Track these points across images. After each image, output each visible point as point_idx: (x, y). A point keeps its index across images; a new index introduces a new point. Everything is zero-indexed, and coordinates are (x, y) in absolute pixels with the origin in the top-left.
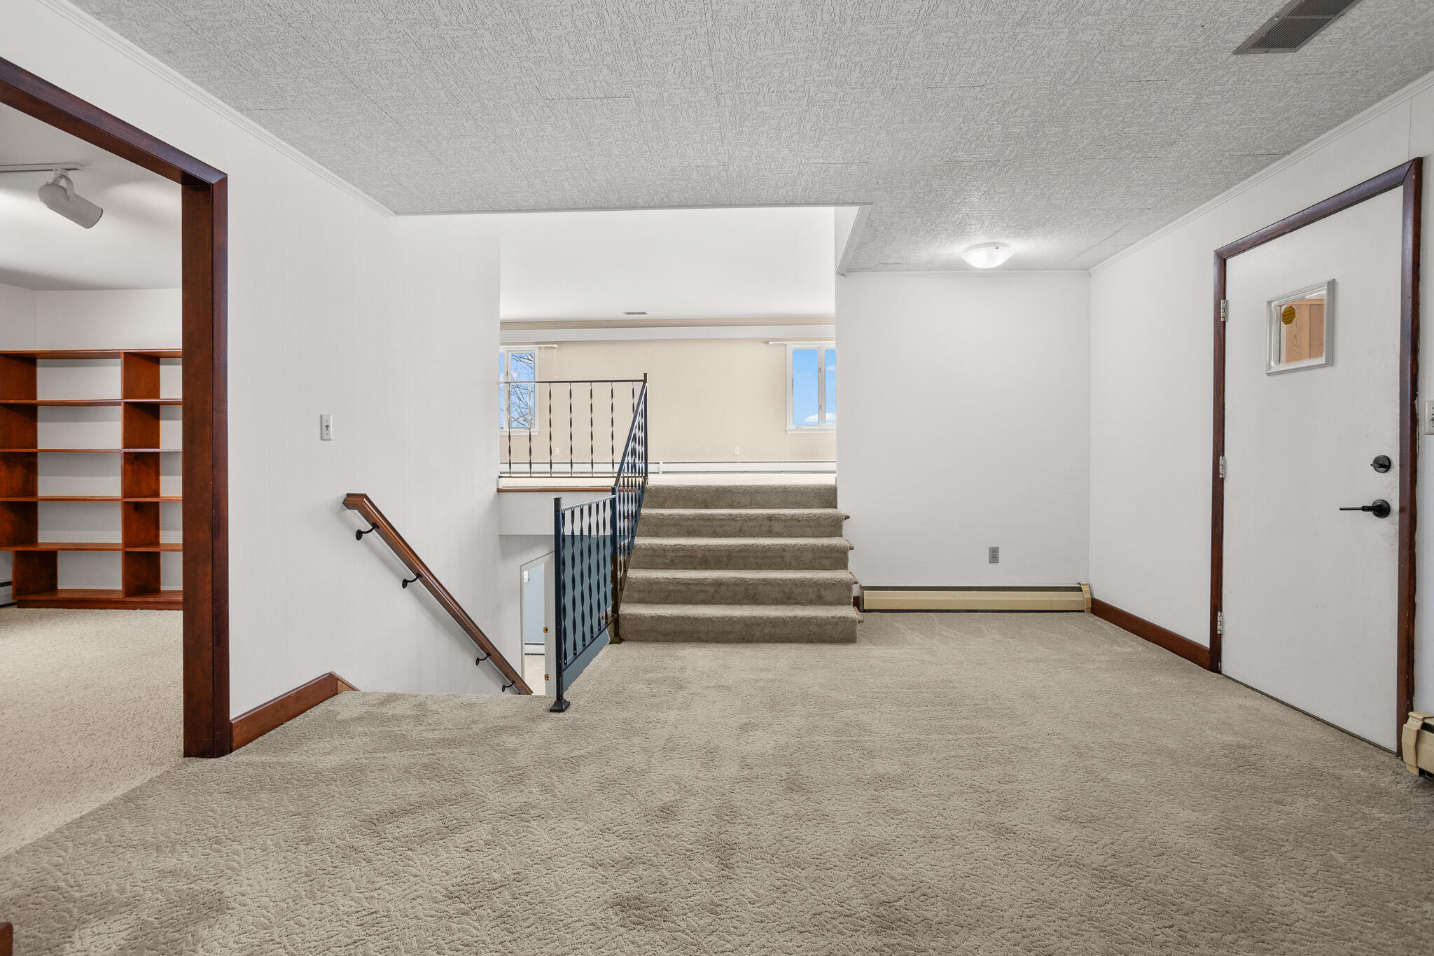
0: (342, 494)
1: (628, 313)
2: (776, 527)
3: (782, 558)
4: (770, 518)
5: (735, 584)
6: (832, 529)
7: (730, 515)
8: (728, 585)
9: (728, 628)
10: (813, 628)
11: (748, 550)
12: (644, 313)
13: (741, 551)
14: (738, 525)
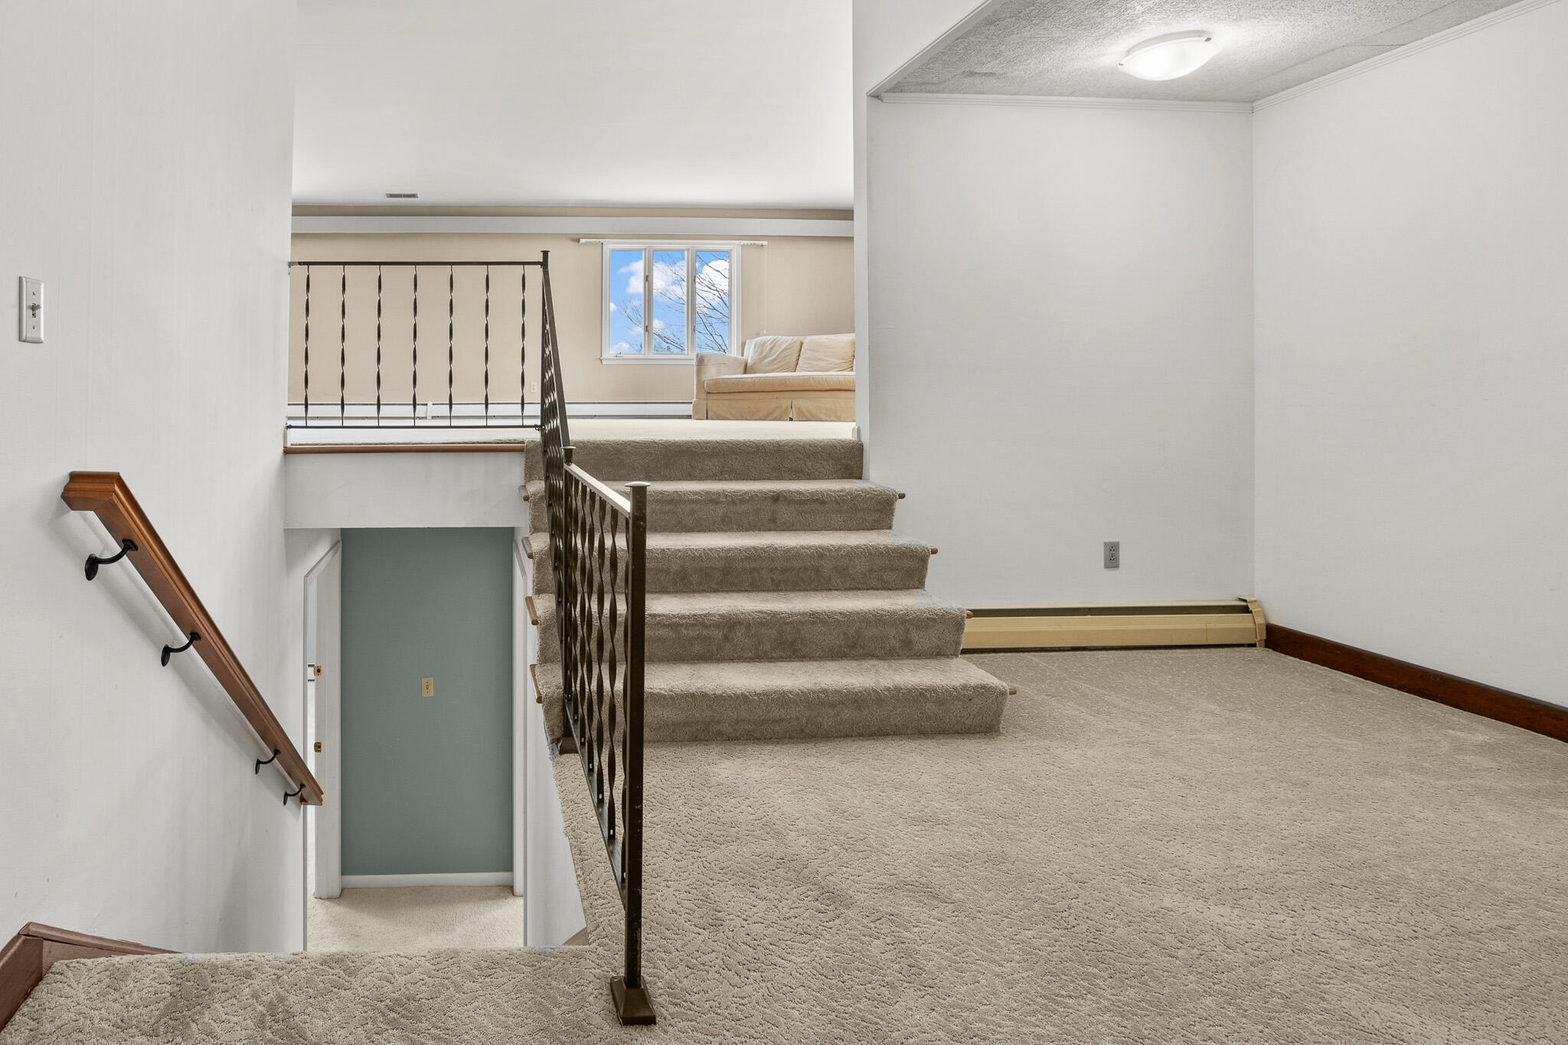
0: (58, 476)
1: (392, 196)
2: (785, 513)
3: (817, 570)
4: (776, 498)
5: (761, 624)
6: (876, 516)
7: (708, 493)
8: (748, 625)
9: (777, 713)
10: (930, 708)
11: (760, 557)
12: (414, 196)
13: (748, 558)
14: (720, 511)
